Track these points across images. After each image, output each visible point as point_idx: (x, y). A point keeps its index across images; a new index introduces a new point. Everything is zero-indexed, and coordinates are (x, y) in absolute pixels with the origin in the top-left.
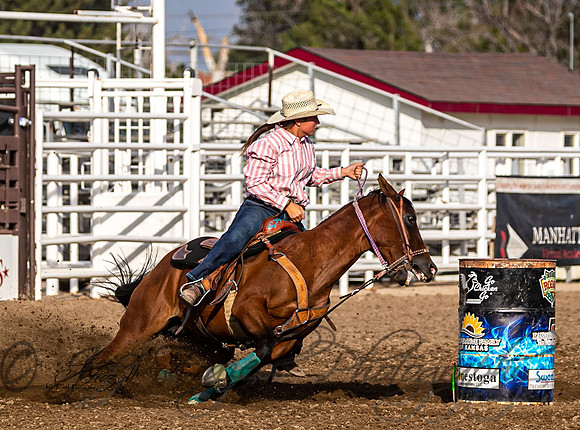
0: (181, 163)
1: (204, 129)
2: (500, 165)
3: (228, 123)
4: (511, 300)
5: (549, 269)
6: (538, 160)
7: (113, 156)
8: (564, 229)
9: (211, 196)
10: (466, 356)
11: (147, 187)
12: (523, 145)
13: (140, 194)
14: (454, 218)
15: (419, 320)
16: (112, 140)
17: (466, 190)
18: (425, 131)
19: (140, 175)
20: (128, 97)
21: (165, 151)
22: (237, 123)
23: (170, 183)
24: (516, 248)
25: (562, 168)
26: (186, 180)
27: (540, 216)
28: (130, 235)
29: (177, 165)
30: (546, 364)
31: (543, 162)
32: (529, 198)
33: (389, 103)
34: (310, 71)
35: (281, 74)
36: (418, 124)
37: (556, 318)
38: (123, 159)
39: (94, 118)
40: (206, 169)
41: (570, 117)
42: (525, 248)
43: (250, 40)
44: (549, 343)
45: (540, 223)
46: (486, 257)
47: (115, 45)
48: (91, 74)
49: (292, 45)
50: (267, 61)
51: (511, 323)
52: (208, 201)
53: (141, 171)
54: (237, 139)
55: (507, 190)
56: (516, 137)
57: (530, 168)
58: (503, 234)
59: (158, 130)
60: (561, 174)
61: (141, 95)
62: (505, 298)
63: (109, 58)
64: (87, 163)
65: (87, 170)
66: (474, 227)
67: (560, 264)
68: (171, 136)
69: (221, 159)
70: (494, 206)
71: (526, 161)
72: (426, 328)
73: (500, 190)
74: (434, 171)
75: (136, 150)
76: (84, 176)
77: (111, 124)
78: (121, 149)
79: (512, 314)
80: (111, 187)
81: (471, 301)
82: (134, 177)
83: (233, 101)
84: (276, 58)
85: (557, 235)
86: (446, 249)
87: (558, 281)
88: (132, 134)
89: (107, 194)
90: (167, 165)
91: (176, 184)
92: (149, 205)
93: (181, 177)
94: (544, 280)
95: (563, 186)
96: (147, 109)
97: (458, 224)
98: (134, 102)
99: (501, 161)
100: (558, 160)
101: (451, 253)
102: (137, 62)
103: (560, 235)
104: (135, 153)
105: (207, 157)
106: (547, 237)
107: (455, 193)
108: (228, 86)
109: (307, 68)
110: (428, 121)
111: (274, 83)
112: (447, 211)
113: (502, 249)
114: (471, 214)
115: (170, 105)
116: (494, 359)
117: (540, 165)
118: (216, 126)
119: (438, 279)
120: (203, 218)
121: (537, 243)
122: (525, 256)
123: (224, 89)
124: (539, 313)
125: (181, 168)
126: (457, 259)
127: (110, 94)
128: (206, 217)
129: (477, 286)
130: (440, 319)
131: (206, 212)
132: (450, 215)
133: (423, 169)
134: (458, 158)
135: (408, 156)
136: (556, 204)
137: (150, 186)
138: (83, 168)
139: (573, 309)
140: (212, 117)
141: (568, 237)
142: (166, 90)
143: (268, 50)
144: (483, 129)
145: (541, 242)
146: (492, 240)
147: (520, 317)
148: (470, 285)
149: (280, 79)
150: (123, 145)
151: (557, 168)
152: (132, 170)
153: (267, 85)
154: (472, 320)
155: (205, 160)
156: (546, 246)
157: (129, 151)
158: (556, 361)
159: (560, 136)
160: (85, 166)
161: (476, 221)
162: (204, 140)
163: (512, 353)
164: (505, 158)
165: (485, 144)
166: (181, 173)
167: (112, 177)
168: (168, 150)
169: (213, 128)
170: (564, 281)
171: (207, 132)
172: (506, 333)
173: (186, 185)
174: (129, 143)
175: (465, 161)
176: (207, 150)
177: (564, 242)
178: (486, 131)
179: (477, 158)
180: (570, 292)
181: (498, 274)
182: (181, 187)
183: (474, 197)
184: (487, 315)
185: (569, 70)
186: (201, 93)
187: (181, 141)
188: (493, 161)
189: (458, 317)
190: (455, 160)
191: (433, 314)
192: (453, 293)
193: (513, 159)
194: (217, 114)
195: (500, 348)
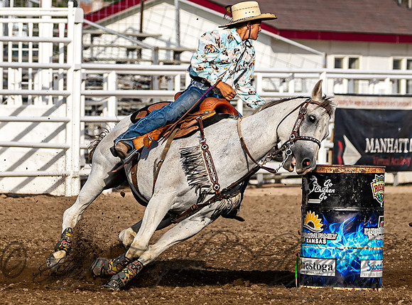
0: (65, 80)
1: (84, 51)
2: (337, 85)
3: (106, 47)
4: (347, 201)
5: (379, 174)
6: (370, 80)
7: (7, 74)
8: (392, 140)
9: (90, 108)
10: (307, 248)
11: (36, 100)
12: (358, 68)
13: (30, 106)
15: (267, 217)
16: (5, 60)
18: (274, 55)
19: (30, 90)
20: (19, 23)
21: (51, 69)
22: (113, 47)
23: (55, 97)
24: (351, 156)
25: (391, 88)
26: (68, 95)
27: (372, 129)
28: (21, 142)
29: (61, 82)
30: (376, 255)
31: (375, 83)
32: (363, 113)
34: (176, 3)
35: (150, 5)
36: (268, 49)
37: (385, 216)
38: (15, 77)
40: (86, 85)
41: (398, 44)
42: (359, 156)
45: (372, 135)
46: (325, 163)
51: (346, 220)
52: (88, 113)
53: (30, 87)
54: (113, 60)
55: (344, 106)
56: (352, 61)
57: (363, 88)
58: (340, 144)
59: (46, 52)
60: (390, 93)
61: (30, 22)
62: (341, 199)
67: (388, 170)
68: (56, 57)
69: (99, 77)
70: (333, 120)
71: (360, 82)
72: (273, 223)
74: (281, 89)
75: (26, 68)
77: (5, 46)
78: (13, 68)
79: (347, 213)
80: (4, 100)
81: (312, 201)
82: (25, 91)
83: (109, 27)
85: (385, 145)
87: (387, 184)
88: (23, 55)
89: (2, 106)
90: (53, 82)
91: (61, 98)
92: (38, 116)
93: (65, 92)
94: (375, 184)
95: (392, 104)
96: (36, 34)
98: (25, 28)
99: (339, 81)
100: (387, 81)
103: (389, 146)
104: (25, 71)
105: (87, 75)
106: (377, 147)
108: (106, 14)
110: (276, 46)
111: (145, 12)
113: (339, 157)
115: (56, 31)
116: (331, 251)
117: (372, 85)
118: (95, 49)
119: (284, 181)
120: (83, 128)
121: (369, 152)
122: (359, 163)
123: (102, 17)
124: (370, 212)
125: (65, 85)
127: (5, 20)
128: (86, 127)
129: (317, 188)
130: (284, 216)
131: (85, 122)
133: (272, 88)
134: (302, 78)
135: (259, 76)
136: (386, 119)
137: (38, 100)
139: (399, 209)
140: (92, 41)
141: (396, 147)
142: (53, 17)
144: (324, 54)
145: (372, 151)
146: (330, 149)
147: (354, 215)
150: (15, 64)
151: (387, 88)
152: (23, 85)
153: (139, 14)
154: (313, 217)
155: (85, 78)
156: (377, 154)
157: (20, 69)
158: (384, 253)
159: (390, 60)
162: (85, 61)
163: (347, 245)
164: (342, 79)
165: (325, 66)
166: (65, 89)
168: (54, 69)
169: (92, 50)
170: (392, 184)
171: (87, 54)
172: (341, 229)
173: (69, 99)
174: (20, 63)
175: (308, 80)
176: (87, 69)
177: (392, 151)
178: (326, 56)
179: (318, 78)
180: (397, 194)
181: (336, 178)
182: (65, 101)
185: (398, 4)
186: (83, 20)
187: (65, 61)
188: (331, 81)
189: (300, 215)
190: (300, 80)
191: (280, 211)
192: (297, 194)
193: (349, 80)
194: (96, 39)
195: (336, 241)
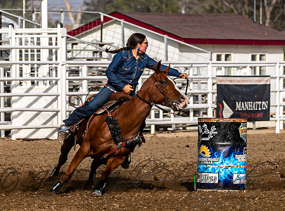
0: (56, 71)
1: (68, 54)
2: (219, 71)
3: (81, 50)
4: (224, 138)
5: (243, 123)
6: (238, 68)
7: (22, 68)
8: (252, 102)
9: (72, 87)
10: (201, 167)
11: (39, 83)
12: (231, 60)
13: (36, 87)
14: (196, 97)
15: (178, 150)
16: (21, 60)
17: (202, 83)
18: (181, 54)
19: (36, 78)
20: (29, 38)
21: (48, 65)
22: (85, 51)
23: (51, 81)
24: (227, 112)
25: (250, 72)
26: (58, 80)
27: (240, 96)
28: (31, 108)
29: (54, 72)
30: (242, 171)
31: (241, 69)
32: (234, 87)
33: (162, 40)
34: (122, 23)
35: (107, 25)
36: (177, 50)
37: (247, 147)
38: (27, 70)
39: (12, 49)
40: (69, 74)
41: (254, 46)
42: (232, 113)
43: (92, 8)
44: (243, 160)
45: (240, 100)
46: (212, 117)
47: (23, 11)
48: (10, 26)
49: (114, 10)
50: (100, 19)
51: (224, 150)
52: (70, 90)
53: (36, 75)
54: (85, 58)
55: (223, 83)
56: (227, 56)
57: (234, 72)
58: (221, 105)
59: (45, 54)
60: (250, 75)
61: (35, 37)
62: (221, 137)
63: (20, 18)
64: (8, 72)
65: (9, 75)
66: (206, 102)
67: (249, 120)
68: (51, 57)
69: (77, 69)
70: (216, 91)
71: (232, 68)
72: (181, 153)
73: (219, 83)
75: (34, 64)
76: (7, 78)
77: (21, 51)
78: (25, 64)
79: (225, 146)
80: (21, 83)
81: (204, 139)
82: (33, 78)
83: (83, 39)
84: (105, 17)
86: (191, 114)
87: (249, 129)
88: (31, 57)
89: (19, 87)
90: (49, 72)
91: (54, 82)
92: (41, 93)
93: (57, 78)
94: (241, 128)
95: (251, 81)
96: (39, 44)
97: (198, 101)
98: (32, 40)
99: (220, 68)
100: (248, 67)
101: (194, 116)
102: (34, 20)
103: (250, 106)
104: (32, 66)
105: (70, 68)
106: (243, 107)
107: (196, 85)
108: (80, 32)
109: (120, 22)
110: (182, 49)
111: (103, 30)
112: (192, 94)
113: (220, 113)
114: (205, 95)
115: (51, 42)
116: (216, 168)
117: (239, 70)
119: (188, 128)
120: (68, 99)
121: (238, 110)
122: (232, 117)
123: (78, 33)
124: (238, 145)
125: (56, 74)
126: (197, 118)
127: (20, 36)
129: (207, 131)
131: (69, 96)
132: (194, 96)
134: (197, 67)
136: (248, 90)
137: (41, 83)
138: (6, 74)
139: (256, 143)
140: (72, 47)
141: (254, 107)
142: (48, 34)
143: (100, 13)
144: (210, 52)
145: (240, 109)
146: (215, 109)
147: (229, 147)
148: (203, 131)
149: (106, 28)
150: (27, 62)
151: (248, 72)
152: (31, 74)
153: (100, 31)
154: (204, 148)
155: (68, 69)
156: (243, 111)
157: (30, 65)
158: (247, 170)
159: (250, 55)
160: (8, 73)
161: (207, 99)
162: (68, 59)
163: (225, 165)
164: (221, 67)
165: (211, 60)
166: (56, 76)
167: (21, 78)
168: (50, 64)
169: (73, 53)
170: (252, 129)
171: (70, 55)
172: (222, 155)
173: (59, 82)
174: (29, 61)
175: (201, 68)
176: (69, 64)
177: (251, 109)
178: (212, 53)
179: (207, 67)
180: (255, 135)
181: (218, 125)
182: (56, 83)
183: (206, 87)
184: (212, 146)
185: (254, 22)
186: (66, 35)
187: (56, 59)
188: (215, 68)
189: (197, 147)
192: (195, 136)
193: (225, 67)
194: (74, 46)
195: (219, 163)
